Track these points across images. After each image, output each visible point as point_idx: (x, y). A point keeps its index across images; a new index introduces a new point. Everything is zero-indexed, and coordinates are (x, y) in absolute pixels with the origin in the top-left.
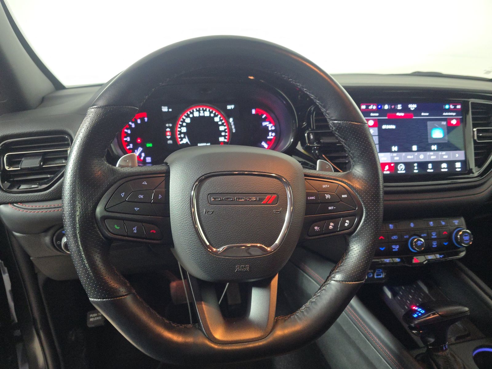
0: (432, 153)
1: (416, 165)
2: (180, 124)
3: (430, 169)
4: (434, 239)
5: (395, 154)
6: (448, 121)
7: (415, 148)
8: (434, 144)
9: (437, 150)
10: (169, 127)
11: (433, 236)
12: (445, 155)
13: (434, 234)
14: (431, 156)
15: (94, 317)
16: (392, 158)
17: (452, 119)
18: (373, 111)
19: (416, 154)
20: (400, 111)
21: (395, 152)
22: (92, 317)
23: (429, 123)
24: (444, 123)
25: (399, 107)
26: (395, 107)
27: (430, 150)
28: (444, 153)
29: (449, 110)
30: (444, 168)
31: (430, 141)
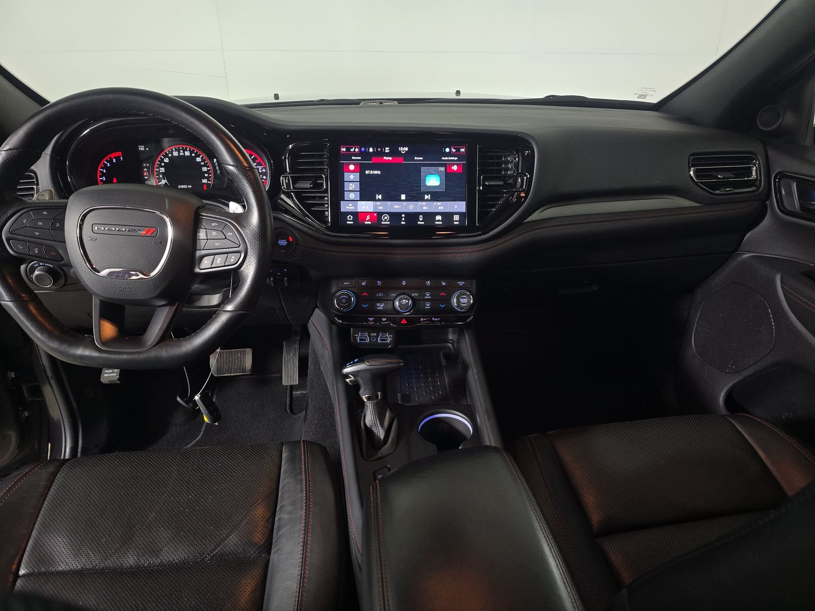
0: (424, 203)
1: (403, 215)
2: (158, 164)
3: (421, 221)
4: (428, 300)
5: (379, 203)
6: (447, 166)
7: (403, 197)
8: (427, 193)
9: (431, 200)
10: (146, 167)
11: (426, 296)
12: (440, 206)
13: (428, 295)
14: (423, 207)
15: (109, 373)
16: (375, 206)
17: (453, 165)
18: (356, 155)
19: (405, 203)
20: (387, 155)
21: (379, 200)
22: (106, 373)
23: (423, 169)
24: (443, 169)
25: (387, 150)
26: (382, 150)
27: (423, 199)
28: (439, 203)
29: (450, 154)
30: (438, 221)
31: (423, 189)
